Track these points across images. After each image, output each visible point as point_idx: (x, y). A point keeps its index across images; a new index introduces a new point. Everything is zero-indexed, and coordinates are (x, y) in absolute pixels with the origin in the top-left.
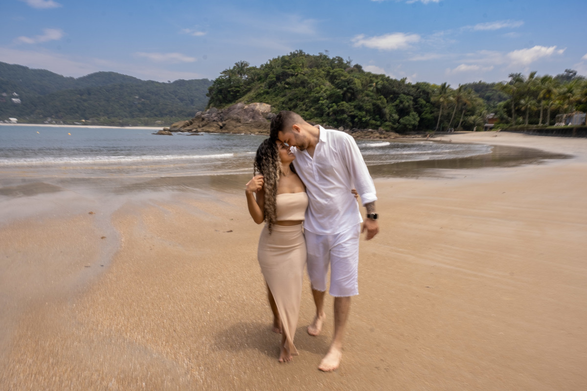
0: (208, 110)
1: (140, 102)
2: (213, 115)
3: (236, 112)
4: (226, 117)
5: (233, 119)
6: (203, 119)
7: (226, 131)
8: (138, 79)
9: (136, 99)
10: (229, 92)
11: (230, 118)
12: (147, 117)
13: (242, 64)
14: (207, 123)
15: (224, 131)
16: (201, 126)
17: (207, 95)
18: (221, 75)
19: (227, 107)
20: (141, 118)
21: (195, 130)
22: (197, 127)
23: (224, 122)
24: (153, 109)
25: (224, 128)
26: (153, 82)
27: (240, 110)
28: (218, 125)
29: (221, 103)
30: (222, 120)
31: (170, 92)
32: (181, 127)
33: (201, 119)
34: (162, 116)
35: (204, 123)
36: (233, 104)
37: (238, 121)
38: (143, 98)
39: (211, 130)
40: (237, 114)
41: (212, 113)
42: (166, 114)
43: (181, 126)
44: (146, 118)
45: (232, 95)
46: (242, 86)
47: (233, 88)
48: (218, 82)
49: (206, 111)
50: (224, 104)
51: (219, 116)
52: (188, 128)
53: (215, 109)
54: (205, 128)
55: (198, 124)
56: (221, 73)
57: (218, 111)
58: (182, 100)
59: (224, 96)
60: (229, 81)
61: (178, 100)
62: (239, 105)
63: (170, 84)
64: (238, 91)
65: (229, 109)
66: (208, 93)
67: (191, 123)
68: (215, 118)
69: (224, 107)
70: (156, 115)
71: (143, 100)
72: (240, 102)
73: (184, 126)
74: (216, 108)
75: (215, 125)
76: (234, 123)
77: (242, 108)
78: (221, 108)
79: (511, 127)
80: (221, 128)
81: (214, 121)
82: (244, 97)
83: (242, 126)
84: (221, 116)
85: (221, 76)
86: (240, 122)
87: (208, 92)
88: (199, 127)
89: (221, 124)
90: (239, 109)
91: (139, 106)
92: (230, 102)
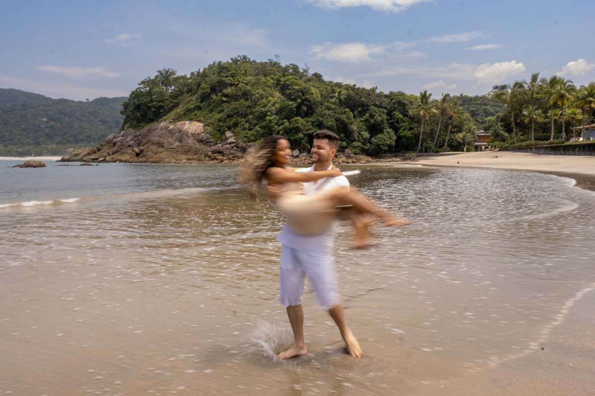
0: (122, 133)
1: (49, 125)
2: (129, 139)
3: (158, 134)
4: (145, 141)
5: (153, 144)
6: (115, 144)
7: (144, 159)
8: (47, 98)
9: (43, 121)
10: (150, 108)
11: (150, 142)
12: (57, 143)
13: (167, 72)
14: (119, 149)
15: (140, 159)
16: (111, 153)
17: (122, 113)
18: (140, 86)
19: (146, 128)
20: (48, 146)
21: (102, 159)
22: (105, 154)
23: (141, 148)
24: (65, 134)
25: (141, 155)
26: (66, 101)
27: (164, 131)
28: (134, 151)
29: (139, 122)
30: (140, 144)
31: (88, 113)
32: (85, 156)
33: (112, 144)
34: (77, 143)
35: (115, 149)
36: (155, 123)
37: (160, 145)
38: (52, 121)
39: (123, 158)
40: (159, 136)
41: (129, 135)
42: (83, 140)
43: (84, 154)
44: (54, 146)
45: (153, 112)
46: (166, 100)
47: (155, 103)
48: (136, 95)
49: (120, 133)
50: (143, 124)
51: (136, 139)
52: (93, 156)
53: (131, 130)
54: (116, 156)
55: (107, 151)
56: (139, 84)
57: (135, 133)
58: (103, 122)
59: (142, 113)
60: (150, 93)
62: (163, 124)
63: (88, 103)
64: (162, 107)
65: (149, 131)
66: (123, 110)
67: (99, 150)
68: (131, 143)
69: (144, 127)
70: (69, 142)
71: (52, 123)
72: (164, 120)
73: (89, 154)
74: (133, 129)
75: (130, 151)
76: (154, 148)
77: (166, 128)
78: (139, 129)
79: (512, 145)
80: (138, 155)
81: (130, 146)
82: (170, 114)
83: (164, 153)
84: (138, 140)
85: (138, 88)
86: (163, 147)
87: (121, 108)
88: (109, 154)
89: (137, 150)
90: (162, 129)
91: (47, 130)
92: (151, 121)
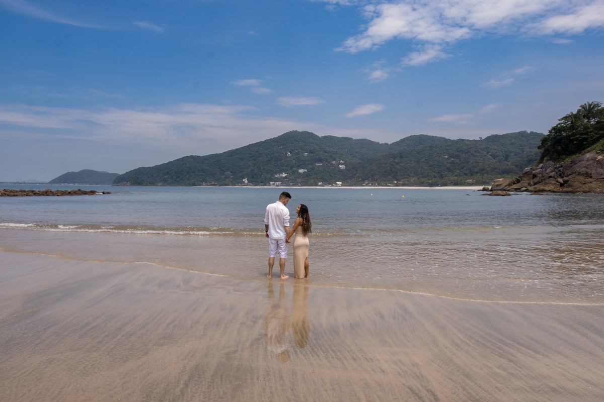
0: (541, 165)
1: (450, 161)
2: (548, 170)
3: (584, 165)
4: (569, 172)
5: (579, 174)
6: (535, 176)
7: (570, 189)
8: (447, 139)
9: (445, 158)
10: (571, 141)
11: (575, 173)
12: (456, 176)
13: (590, 105)
14: (540, 180)
15: (565, 189)
16: (532, 183)
17: (539, 148)
18: (560, 122)
19: (568, 160)
20: (451, 178)
21: (524, 189)
22: (526, 185)
23: (565, 178)
24: (462, 168)
25: (565, 185)
26: (463, 140)
27: (591, 162)
28: (557, 181)
29: (559, 155)
30: (562, 175)
31: (481, 149)
32: (506, 186)
33: (532, 176)
35: (536, 180)
36: (577, 155)
37: (589, 175)
38: (452, 158)
39: (547, 188)
40: (585, 167)
41: (550, 167)
42: (477, 173)
43: (505, 184)
44: (456, 178)
45: (576, 144)
46: (591, 132)
47: (578, 136)
48: (556, 130)
49: (538, 166)
50: (564, 156)
51: (557, 171)
52: (515, 186)
53: (551, 163)
54: (539, 187)
55: (528, 182)
56: (560, 120)
57: (555, 165)
59: (563, 146)
60: (572, 127)
61: (491, 157)
62: (588, 155)
64: (585, 139)
65: (572, 162)
66: (541, 144)
67: (518, 181)
68: (552, 174)
69: (564, 159)
70: (466, 174)
71: (452, 159)
72: (589, 152)
73: (509, 185)
74: (553, 161)
75: (553, 182)
76: (581, 178)
77: (594, 159)
78: (559, 161)
80: (562, 185)
81: (550, 177)
82: (595, 146)
83: (594, 183)
84: (560, 171)
85: (559, 124)
86: (591, 177)
88: (529, 184)
89: (561, 180)
90: (588, 160)
91: (448, 165)
92: (573, 153)
